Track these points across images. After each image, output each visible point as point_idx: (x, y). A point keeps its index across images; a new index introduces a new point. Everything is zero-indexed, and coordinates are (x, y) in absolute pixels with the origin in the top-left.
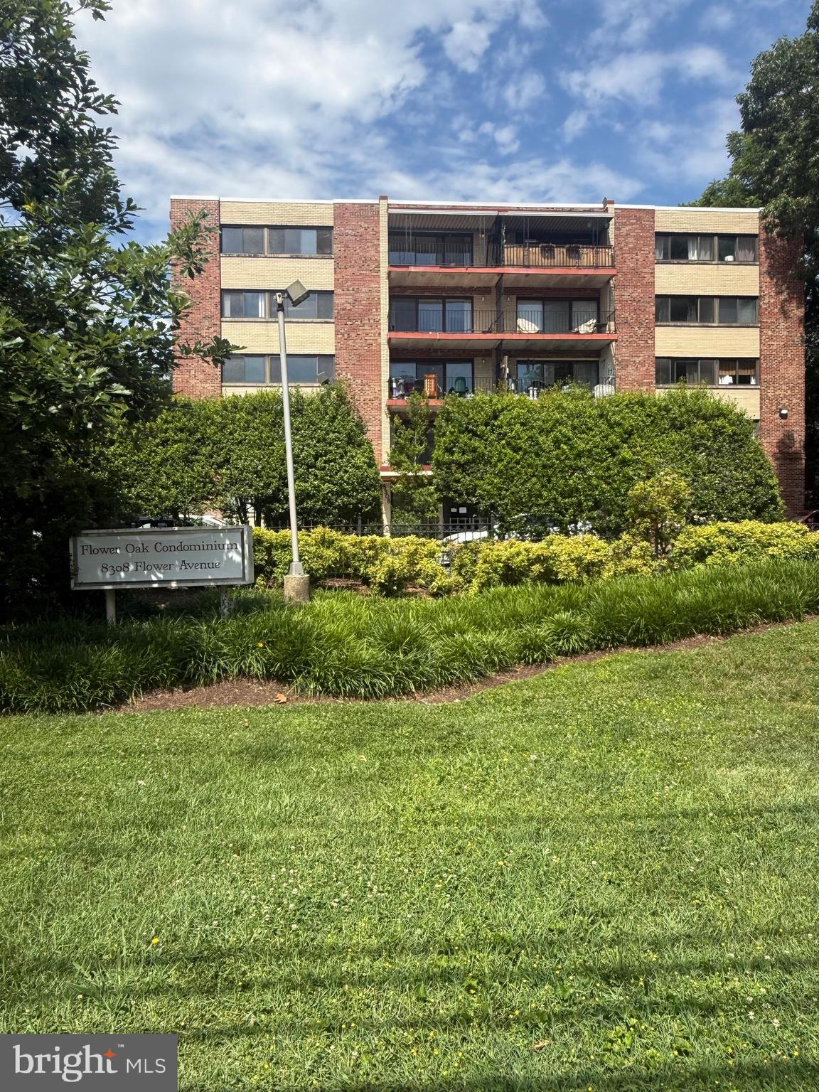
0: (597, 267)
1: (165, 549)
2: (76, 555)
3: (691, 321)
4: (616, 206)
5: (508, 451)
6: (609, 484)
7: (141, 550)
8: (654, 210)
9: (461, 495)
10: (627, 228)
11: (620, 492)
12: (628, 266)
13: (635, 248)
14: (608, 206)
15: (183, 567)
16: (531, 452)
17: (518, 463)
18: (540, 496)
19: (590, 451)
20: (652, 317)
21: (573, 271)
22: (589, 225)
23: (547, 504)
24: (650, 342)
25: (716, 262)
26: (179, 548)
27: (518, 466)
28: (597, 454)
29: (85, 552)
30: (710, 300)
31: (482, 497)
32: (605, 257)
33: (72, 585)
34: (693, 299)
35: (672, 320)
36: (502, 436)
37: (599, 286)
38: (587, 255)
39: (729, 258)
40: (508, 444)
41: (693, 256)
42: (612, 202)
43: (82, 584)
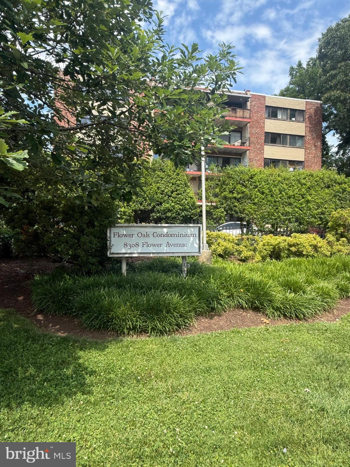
0: (243, 118)
1: (159, 236)
2: (110, 237)
3: (278, 144)
4: (251, 93)
5: (258, 193)
6: (302, 211)
7: (146, 236)
8: (265, 97)
9: (237, 213)
10: (255, 102)
11: (306, 215)
12: (254, 118)
13: (257, 111)
14: (247, 92)
15: (168, 246)
16: (269, 195)
17: (263, 199)
18: (273, 215)
19: (294, 195)
20: (263, 141)
21: (234, 119)
22: (241, 100)
23: (276, 219)
24: (262, 151)
25: (289, 120)
26: (166, 236)
27: (264, 201)
28: (297, 197)
29: (115, 236)
30: (285, 136)
31: (247, 215)
32: (247, 114)
33: (108, 254)
34: (279, 135)
35: (271, 143)
36: (256, 187)
37: (242, 126)
38: (240, 112)
39: (294, 119)
40: (259, 190)
41: (279, 117)
42: (249, 91)
43: (113, 253)
